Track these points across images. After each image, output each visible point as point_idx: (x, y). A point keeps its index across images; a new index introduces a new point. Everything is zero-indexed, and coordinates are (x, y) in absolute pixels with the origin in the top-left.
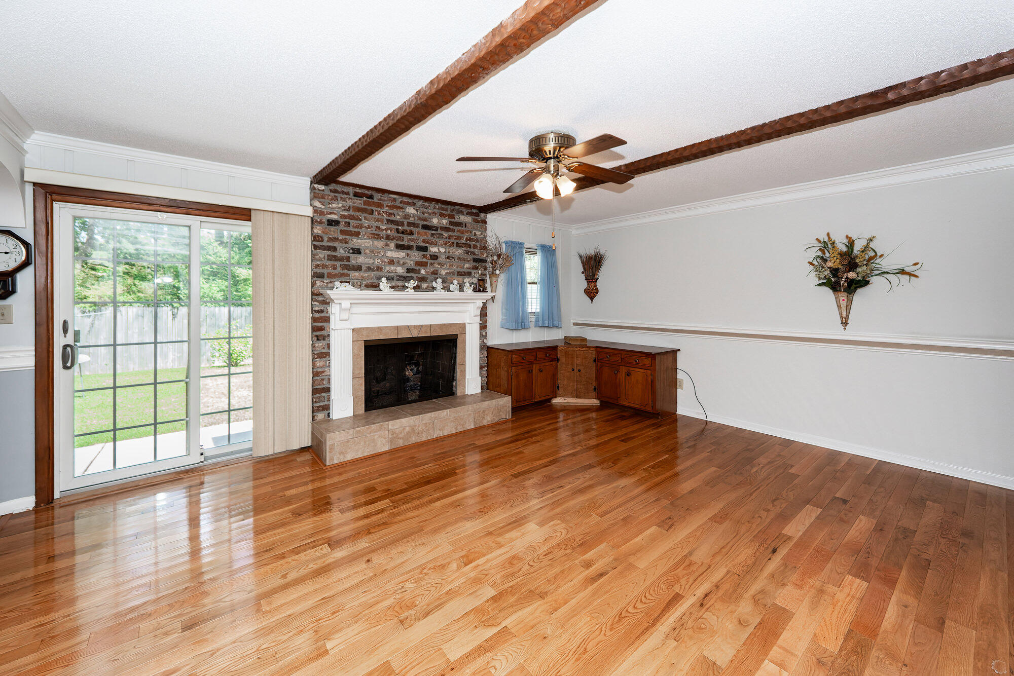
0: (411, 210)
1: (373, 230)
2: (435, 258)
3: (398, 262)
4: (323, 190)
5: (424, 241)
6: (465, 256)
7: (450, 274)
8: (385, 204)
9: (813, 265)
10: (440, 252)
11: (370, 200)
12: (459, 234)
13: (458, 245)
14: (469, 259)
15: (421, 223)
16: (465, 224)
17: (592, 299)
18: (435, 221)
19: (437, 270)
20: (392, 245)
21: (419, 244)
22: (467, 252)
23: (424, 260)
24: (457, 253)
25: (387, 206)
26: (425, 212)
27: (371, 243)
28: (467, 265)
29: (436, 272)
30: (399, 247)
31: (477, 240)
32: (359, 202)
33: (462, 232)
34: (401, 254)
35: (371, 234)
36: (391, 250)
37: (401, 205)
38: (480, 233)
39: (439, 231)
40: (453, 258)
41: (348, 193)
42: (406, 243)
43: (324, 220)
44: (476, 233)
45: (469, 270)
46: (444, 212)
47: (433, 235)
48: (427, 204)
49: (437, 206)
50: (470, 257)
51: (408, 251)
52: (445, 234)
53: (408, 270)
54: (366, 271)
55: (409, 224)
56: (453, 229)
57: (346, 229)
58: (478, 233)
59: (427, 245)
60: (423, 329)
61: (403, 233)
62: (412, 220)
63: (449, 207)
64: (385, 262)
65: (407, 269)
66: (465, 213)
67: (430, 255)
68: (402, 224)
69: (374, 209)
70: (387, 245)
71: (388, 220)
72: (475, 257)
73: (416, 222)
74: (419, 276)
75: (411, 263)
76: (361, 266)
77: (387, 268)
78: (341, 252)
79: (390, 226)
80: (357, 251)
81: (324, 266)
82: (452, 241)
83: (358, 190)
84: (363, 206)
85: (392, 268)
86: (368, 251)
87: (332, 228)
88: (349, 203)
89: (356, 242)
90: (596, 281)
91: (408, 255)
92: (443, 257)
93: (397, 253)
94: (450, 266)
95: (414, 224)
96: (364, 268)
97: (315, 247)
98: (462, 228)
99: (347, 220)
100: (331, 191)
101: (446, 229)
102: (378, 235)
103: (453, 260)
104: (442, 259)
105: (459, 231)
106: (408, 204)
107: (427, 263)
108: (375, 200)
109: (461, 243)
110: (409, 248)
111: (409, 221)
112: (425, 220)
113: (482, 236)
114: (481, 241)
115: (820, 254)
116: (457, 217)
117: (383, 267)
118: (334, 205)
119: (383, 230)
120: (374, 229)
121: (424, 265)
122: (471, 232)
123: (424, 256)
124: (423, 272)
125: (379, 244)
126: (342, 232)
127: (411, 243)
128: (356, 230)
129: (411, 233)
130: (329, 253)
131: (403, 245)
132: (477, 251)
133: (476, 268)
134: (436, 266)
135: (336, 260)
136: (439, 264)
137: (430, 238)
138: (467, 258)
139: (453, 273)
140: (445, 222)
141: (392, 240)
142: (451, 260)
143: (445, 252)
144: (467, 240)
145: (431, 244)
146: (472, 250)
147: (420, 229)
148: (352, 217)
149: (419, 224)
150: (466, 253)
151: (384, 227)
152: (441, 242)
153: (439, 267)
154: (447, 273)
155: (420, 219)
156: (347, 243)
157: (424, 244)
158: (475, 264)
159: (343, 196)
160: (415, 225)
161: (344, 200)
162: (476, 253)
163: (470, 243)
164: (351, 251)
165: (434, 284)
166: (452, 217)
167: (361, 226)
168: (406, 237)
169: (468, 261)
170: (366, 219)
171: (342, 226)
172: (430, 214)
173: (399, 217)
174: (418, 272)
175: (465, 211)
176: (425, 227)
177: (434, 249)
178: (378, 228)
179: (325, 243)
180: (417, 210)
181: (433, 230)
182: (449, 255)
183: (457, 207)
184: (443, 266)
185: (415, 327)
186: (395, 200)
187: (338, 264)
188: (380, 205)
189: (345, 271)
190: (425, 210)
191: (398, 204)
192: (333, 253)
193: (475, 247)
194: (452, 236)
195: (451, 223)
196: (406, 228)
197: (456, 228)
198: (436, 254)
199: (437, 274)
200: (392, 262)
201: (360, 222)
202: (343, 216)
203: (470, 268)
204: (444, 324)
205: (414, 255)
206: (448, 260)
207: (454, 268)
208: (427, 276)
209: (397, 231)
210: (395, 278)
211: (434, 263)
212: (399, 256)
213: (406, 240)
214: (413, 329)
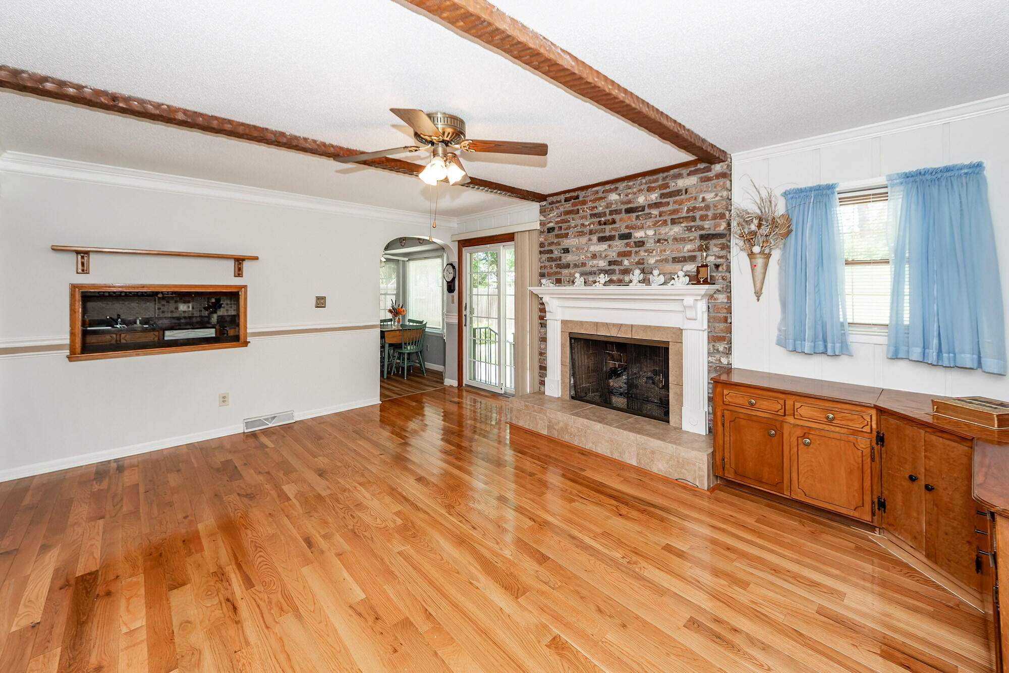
0: (613, 197)
1: (579, 229)
2: (641, 244)
3: (600, 256)
4: (545, 206)
5: (627, 227)
6: (687, 235)
7: (662, 261)
8: (588, 199)
10: (647, 236)
11: (576, 200)
12: (676, 206)
13: (673, 222)
14: (691, 238)
15: (624, 207)
16: (686, 190)
18: (641, 200)
19: (643, 259)
20: (595, 238)
21: (622, 232)
22: (689, 229)
23: (628, 249)
24: (672, 233)
25: (590, 201)
26: (629, 194)
27: (577, 241)
28: (689, 247)
29: (641, 261)
30: (602, 239)
31: (707, 208)
32: (568, 206)
33: (681, 203)
34: (603, 246)
35: (577, 232)
36: (594, 244)
37: (603, 195)
38: (713, 195)
39: (647, 211)
40: (667, 240)
41: (560, 201)
42: (607, 234)
43: (546, 230)
44: (706, 197)
45: (693, 254)
46: (653, 185)
47: (638, 217)
48: (631, 183)
49: (644, 181)
50: (697, 234)
51: (610, 242)
52: (655, 212)
53: (610, 263)
54: (573, 268)
55: (611, 213)
56: (665, 202)
57: (559, 232)
58: (709, 196)
59: (631, 231)
60: (623, 329)
61: (605, 224)
62: (614, 207)
63: (661, 175)
64: (588, 257)
66: (685, 174)
67: (635, 242)
68: (604, 214)
69: (579, 207)
70: (590, 240)
71: (591, 215)
72: (703, 232)
73: (619, 208)
74: (622, 268)
75: (613, 255)
76: (569, 264)
77: (591, 263)
78: (556, 254)
79: (593, 220)
80: (566, 251)
81: (545, 267)
82: (664, 218)
83: (568, 195)
84: (572, 208)
85: (595, 262)
86: (574, 249)
87: (550, 235)
88: (562, 209)
89: (566, 243)
91: (609, 246)
92: (652, 241)
93: (599, 247)
94: (661, 252)
95: (616, 211)
96: (572, 265)
97: (541, 252)
98: (682, 197)
99: (560, 225)
100: (550, 204)
101: (656, 205)
102: (582, 232)
103: (666, 242)
104: (650, 244)
105: (675, 202)
106: (611, 191)
107: (630, 252)
108: (581, 199)
109: (678, 218)
110: (611, 238)
111: (611, 209)
112: (629, 202)
113: (718, 198)
114: (715, 206)
116: (673, 184)
117: (587, 262)
118: (551, 215)
119: (587, 226)
120: (579, 227)
121: (626, 254)
122: (696, 199)
123: (627, 245)
124: (626, 262)
125: (584, 240)
126: (557, 236)
127: (613, 233)
128: (566, 232)
129: (614, 222)
130: (549, 256)
131: (605, 237)
132: (707, 224)
133: (703, 248)
134: (642, 253)
135: (552, 261)
136: (645, 251)
137: (635, 222)
138: (689, 237)
139: (666, 260)
140: (654, 197)
141: (595, 233)
142: (663, 243)
143: (655, 234)
144: (688, 211)
145: (635, 229)
146: (698, 223)
147: (623, 215)
148: (563, 221)
149: (622, 209)
151: (587, 223)
152: (649, 223)
153: (646, 254)
154: (657, 261)
155: (623, 203)
156: (559, 245)
157: (627, 231)
158: (703, 243)
159: (557, 205)
160: (617, 212)
161: (557, 208)
162: (706, 226)
163: (694, 214)
164: (562, 252)
166: (666, 186)
167: (569, 228)
168: (608, 227)
169: (691, 240)
170: (573, 220)
171: (556, 232)
172: (635, 194)
173: (601, 208)
174: (619, 263)
175: (685, 171)
176: (628, 211)
177: (638, 235)
178: (583, 225)
179: (546, 248)
180: (620, 195)
181: (638, 212)
182: (660, 237)
183: (672, 172)
184: (651, 253)
185: (614, 325)
186: (597, 192)
187: (553, 264)
188: (584, 203)
189: (559, 270)
190: (630, 191)
191: (601, 195)
192: (551, 256)
193: (705, 217)
194: (665, 212)
195: (663, 196)
196: (609, 217)
197: (671, 200)
198: (641, 240)
199: (643, 264)
200: (594, 256)
201: (569, 224)
202: (557, 223)
203: (694, 251)
204: (650, 326)
205: (617, 245)
206: (658, 244)
207: (668, 253)
208: (630, 267)
209: (600, 223)
210: (597, 272)
211: (639, 251)
212: (601, 249)
213: (608, 231)
214: (612, 327)
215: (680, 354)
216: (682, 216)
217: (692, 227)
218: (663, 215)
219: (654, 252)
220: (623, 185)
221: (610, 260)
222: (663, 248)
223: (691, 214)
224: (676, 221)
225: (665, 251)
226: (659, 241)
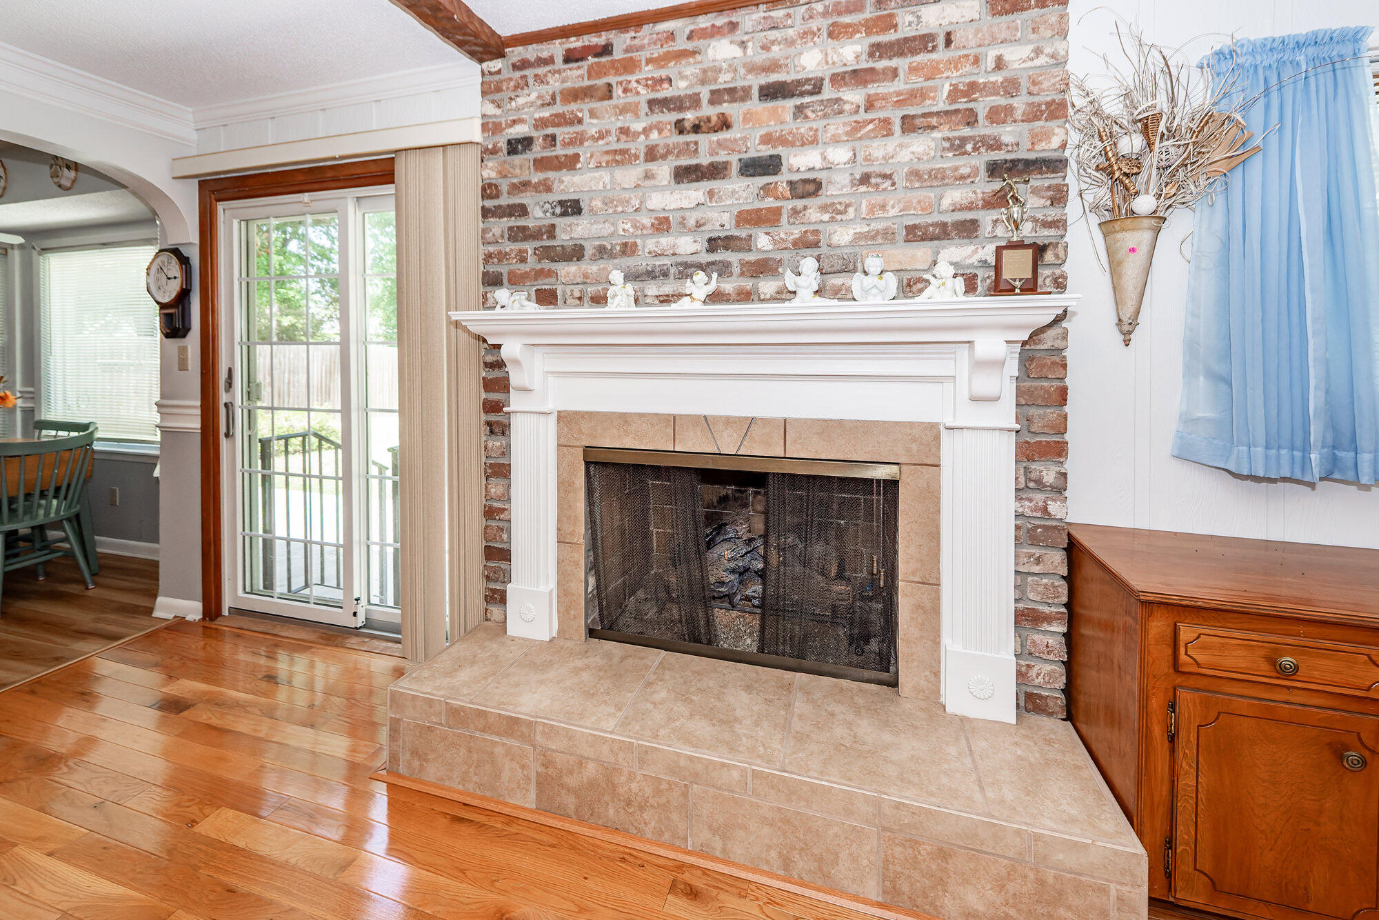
0: (723, 51)
1: (612, 143)
2: (811, 188)
3: (682, 223)
4: (499, 72)
5: (767, 140)
6: (949, 162)
7: (873, 238)
8: (642, 56)
10: (829, 165)
11: (604, 59)
12: (918, 82)
13: (909, 125)
14: (965, 171)
15: (756, 81)
16: (948, 34)
18: (811, 61)
19: (816, 232)
20: (664, 171)
21: (752, 154)
22: (958, 147)
23: (770, 202)
24: (904, 156)
25: (649, 61)
26: (773, 42)
27: (607, 178)
28: (955, 195)
29: (811, 238)
30: (686, 174)
31: (1011, 88)
32: (576, 76)
33: (932, 72)
34: (694, 193)
35: (607, 153)
36: (663, 189)
37: (689, 46)
38: (1027, 50)
39: (828, 93)
40: (886, 177)
41: (550, 61)
42: (704, 160)
43: (503, 145)
44: (1007, 58)
45: (969, 216)
46: (847, 19)
47: (800, 110)
49: (818, 8)
50: (974, 162)
51: (714, 184)
52: (853, 96)
53: (713, 244)
54: (594, 259)
55: (716, 97)
56: (885, 71)
57: (547, 153)
58: (1016, 56)
59: (780, 150)
60: (756, 431)
61: (696, 129)
62: (724, 80)
64: (644, 227)
65: (710, 240)
67: (791, 183)
68: (695, 101)
69: (612, 79)
70: (648, 176)
71: (651, 103)
72: (999, 156)
73: (739, 84)
74: (751, 257)
75: (721, 220)
76: (582, 248)
77: (650, 244)
78: (538, 216)
79: (657, 117)
80: (572, 208)
81: (502, 256)
82: (882, 115)
83: (575, 43)
84: (587, 83)
85: (665, 241)
86: (597, 203)
87: (517, 159)
88: (555, 84)
89: (569, 184)
91: (711, 194)
92: (844, 179)
93: (677, 195)
94: (871, 210)
95: (732, 91)
96: (589, 251)
97: (486, 213)
98: (934, 56)
99: (550, 131)
100: (515, 67)
101: (858, 77)
102: (623, 152)
103: (888, 183)
104: (838, 187)
105: (913, 70)
106: (714, 32)
107: (777, 212)
108: (618, 54)
109: (925, 115)
110: (716, 171)
111: (714, 87)
112: (773, 67)
113: (1042, 60)
114: (1034, 83)
116: (909, 18)
117: (639, 241)
118: (521, 101)
119: (639, 134)
120: (613, 138)
121: (767, 218)
122: (976, 61)
123: (767, 190)
124: (763, 242)
125: (629, 175)
126: (541, 164)
127: (722, 157)
128: (570, 151)
129: (725, 124)
130: (513, 222)
131: (697, 167)
132: (1008, 134)
133: (999, 200)
134: (814, 215)
135: (525, 239)
136: (824, 208)
137: (790, 124)
138: (956, 169)
139: (887, 234)
140: (851, 52)
141: (664, 157)
142: (877, 185)
143: (854, 160)
144: (954, 94)
145: (792, 144)
146: (983, 129)
147: (754, 104)
148: (561, 120)
149: (750, 87)
150: (952, 148)
151: (638, 126)
152: (837, 126)
153: (826, 217)
154: (859, 237)
155: (753, 69)
156: (549, 189)
157: (766, 151)
158: (997, 185)
159: (541, 71)
160: (735, 94)
161: (539, 79)
162: (1007, 139)
163: (972, 105)
164: (558, 210)
165: (790, 280)
166: (888, 23)
167: (579, 139)
168: (705, 140)
169: (963, 177)
170: (592, 114)
171: (537, 151)
172: (790, 43)
173: (683, 84)
174: (744, 243)
176: (772, 92)
177: (800, 161)
178: (625, 131)
179: (504, 201)
180: (743, 44)
181: (802, 94)
182: (870, 169)
184: (840, 213)
185: (729, 421)
186: (671, 36)
187: (529, 247)
188: (629, 66)
189: (546, 265)
190: (774, 35)
191: (681, 44)
192: (521, 222)
193: (998, 115)
194: (884, 98)
195: (878, 50)
196: (709, 111)
197: (903, 62)
198: (811, 176)
199: (820, 244)
200: (662, 225)
201: (578, 128)
202: (540, 124)
203: (970, 207)
204: (840, 423)
205: (734, 192)
206: (863, 188)
207: (892, 212)
208: (778, 256)
209: (680, 127)
210: (673, 270)
211: (805, 208)
212: (685, 204)
213: (706, 149)
214: (721, 427)
215: (932, 496)
216: (935, 109)
217: (964, 140)
218: (878, 104)
219: (851, 210)
220: (755, 16)
221: (715, 235)
222: (878, 198)
223: (962, 104)
224: (918, 122)
225: (883, 207)
226: (865, 179)
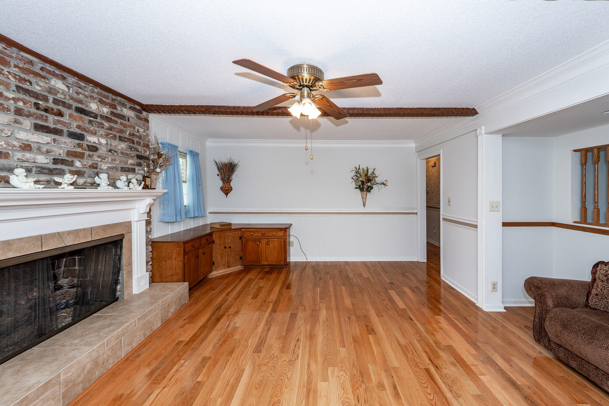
0: (59, 84)
2: (95, 149)
3: (39, 149)
5: (78, 127)
6: (129, 152)
7: (112, 169)
8: (12, 61)
9: (353, 179)
10: (100, 144)
12: (122, 128)
13: (121, 139)
14: (132, 155)
15: (75, 104)
16: (128, 118)
17: (227, 194)
18: (93, 107)
19: (96, 164)
20: (27, 123)
21: (72, 130)
22: (131, 148)
23: (79, 150)
24: (119, 147)
25: (16, 66)
26: (80, 93)
28: (130, 161)
29: (95, 166)
30: (38, 128)
31: (140, 137)
33: (125, 126)
34: (44, 138)
36: (25, 130)
37: (42, 73)
38: (143, 130)
39: (99, 120)
40: (116, 152)
42: (52, 126)
44: (139, 130)
45: (133, 167)
46: (104, 99)
47: (90, 122)
48: (83, 84)
49: (96, 90)
50: (134, 153)
51: (57, 137)
52: (106, 124)
53: (56, 161)
55: (56, 101)
56: (114, 120)
58: (141, 130)
59: (84, 133)
61: (46, 110)
62: (60, 96)
63: (110, 95)
64: (14, 146)
65: (54, 159)
66: (128, 107)
67: (88, 145)
68: (45, 98)
70: (17, 122)
71: (17, 87)
72: (138, 153)
73: (65, 101)
74: (74, 168)
75: (60, 152)
79: (21, 96)
82: (114, 133)
85: (28, 155)
90: (230, 182)
91: (54, 140)
92: (104, 149)
93: (35, 136)
94: (112, 160)
95: (63, 103)
98: (125, 122)
101: (107, 119)
103: (116, 154)
104: (103, 151)
105: (121, 124)
106: (55, 75)
107: (83, 154)
110: (57, 132)
111: (56, 98)
112: (80, 102)
113: (145, 134)
114: (144, 139)
115: (356, 174)
116: (120, 109)
117: (10, 152)
119: (10, 99)
121: (80, 156)
122: (134, 128)
123: (79, 145)
124: (78, 164)
127: (59, 127)
129: (60, 114)
131: (47, 127)
132: (140, 149)
133: (140, 165)
134: (96, 158)
136: (99, 157)
137: (87, 125)
138: (131, 154)
139: (116, 168)
140: (105, 110)
141: (27, 116)
142: (113, 153)
143: (107, 144)
144: (130, 134)
145: (88, 132)
146: (135, 146)
147: (73, 112)
149: (71, 105)
150: (129, 148)
151: (10, 95)
152: (102, 132)
153: (99, 160)
154: (109, 168)
155: (72, 98)
157: (78, 131)
158: (139, 161)
160: (65, 104)
162: (140, 150)
163: (133, 139)
166: (114, 107)
168: (51, 118)
169: (132, 157)
172: (87, 97)
173: (38, 88)
174: (71, 164)
175: (129, 105)
176: (80, 111)
177: (92, 139)
180: (68, 87)
181: (91, 117)
182: (111, 148)
183: (119, 98)
184: (103, 159)
185: (69, 232)
186: (31, 63)
188: (3, 62)
190: (80, 90)
191: (37, 69)
193: (138, 143)
194: (114, 128)
195: (112, 113)
196: (51, 104)
197: (119, 121)
198: (95, 145)
199: (96, 168)
200: (26, 147)
203: (133, 165)
204: (109, 225)
205: (65, 142)
206: (110, 153)
207: (117, 162)
208: (84, 170)
209: (37, 106)
210: (34, 169)
211: (93, 155)
212: (41, 141)
213: (51, 121)
214: (66, 235)
215: (130, 240)
216: (125, 136)
217: (132, 147)
218: (113, 129)
219: (107, 159)
220: (74, 80)
221: (56, 157)
222: (114, 157)
223: (131, 138)
224: (123, 139)
225: (115, 160)
226: (110, 151)
